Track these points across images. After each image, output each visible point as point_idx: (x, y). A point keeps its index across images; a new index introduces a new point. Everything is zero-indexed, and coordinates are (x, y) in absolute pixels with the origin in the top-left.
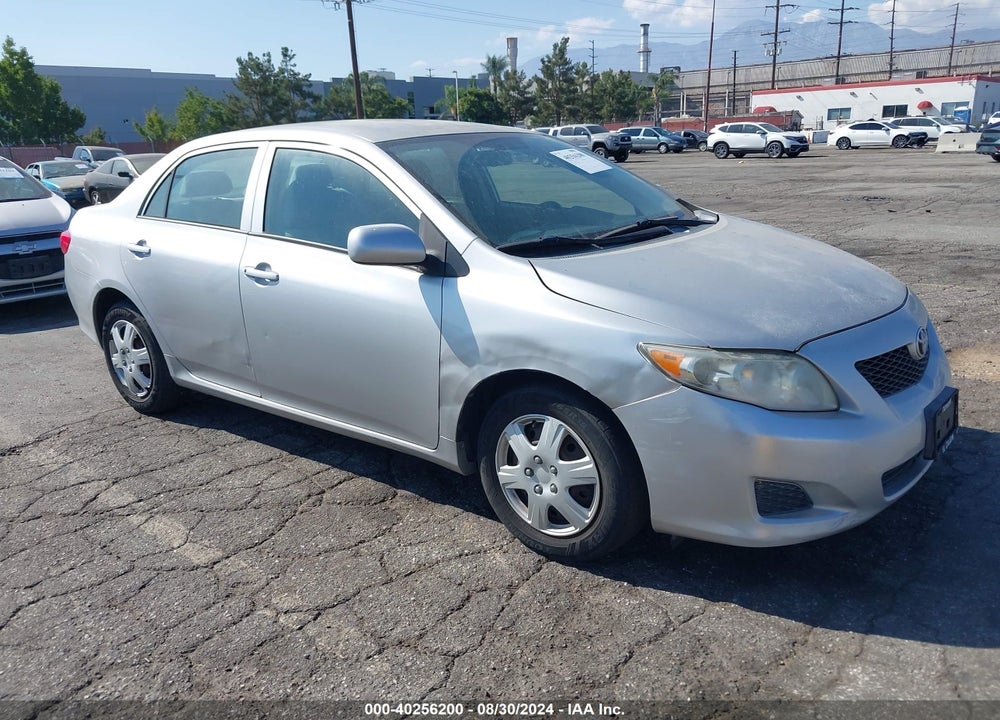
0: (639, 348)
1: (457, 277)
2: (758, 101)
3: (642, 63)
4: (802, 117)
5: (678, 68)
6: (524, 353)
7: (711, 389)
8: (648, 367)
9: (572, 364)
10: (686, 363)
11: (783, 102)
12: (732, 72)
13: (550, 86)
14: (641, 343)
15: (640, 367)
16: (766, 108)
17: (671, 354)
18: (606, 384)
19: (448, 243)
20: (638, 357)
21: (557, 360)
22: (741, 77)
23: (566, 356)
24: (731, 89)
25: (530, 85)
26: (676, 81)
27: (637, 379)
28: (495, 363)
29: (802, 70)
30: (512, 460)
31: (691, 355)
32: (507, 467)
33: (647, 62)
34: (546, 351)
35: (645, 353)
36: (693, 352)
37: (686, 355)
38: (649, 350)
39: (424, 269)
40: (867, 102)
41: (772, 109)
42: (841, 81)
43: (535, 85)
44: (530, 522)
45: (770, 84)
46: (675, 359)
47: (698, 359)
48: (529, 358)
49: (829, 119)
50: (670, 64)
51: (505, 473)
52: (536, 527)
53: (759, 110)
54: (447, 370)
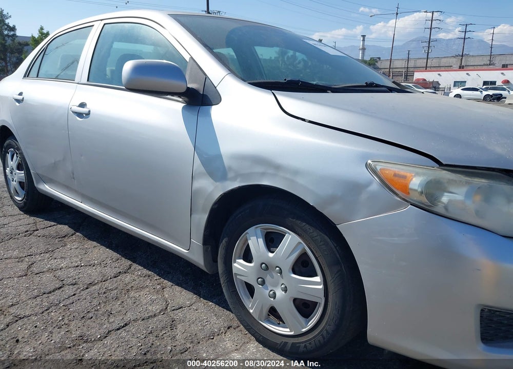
0: (367, 166)
1: (212, 105)
2: (418, 76)
3: (361, 55)
4: (440, 85)
5: (379, 58)
6: (259, 169)
7: (439, 209)
8: (376, 185)
9: (300, 180)
10: (416, 182)
11: (430, 76)
12: (407, 62)
13: (310, 64)
14: (369, 161)
15: (369, 184)
16: (421, 79)
17: (402, 173)
18: (332, 200)
19: (206, 77)
20: (367, 175)
21: (288, 176)
22: (411, 64)
23: (296, 172)
24: (406, 70)
25: (299, 63)
26: (376, 64)
27: (364, 196)
28: (234, 179)
29: (444, 62)
30: (248, 257)
31: (424, 174)
32: (241, 261)
33: (363, 54)
34: (278, 167)
35: (374, 171)
36: (424, 171)
37: (417, 174)
38: (378, 168)
39: (186, 99)
40: (475, 78)
41: (425, 80)
42: (461, 68)
43: (302, 63)
44: (251, 311)
45: (425, 68)
46: (405, 177)
47: (430, 178)
48: (263, 174)
49: (454, 86)
50: (375, 56)
51: (239, 265)
52: (256, 318)
53: (418, 80)
54: (197, 184)
